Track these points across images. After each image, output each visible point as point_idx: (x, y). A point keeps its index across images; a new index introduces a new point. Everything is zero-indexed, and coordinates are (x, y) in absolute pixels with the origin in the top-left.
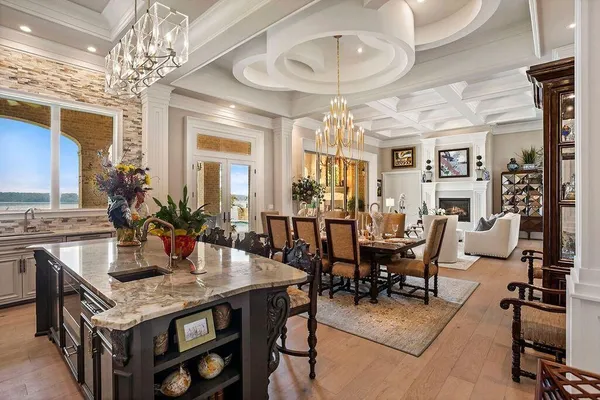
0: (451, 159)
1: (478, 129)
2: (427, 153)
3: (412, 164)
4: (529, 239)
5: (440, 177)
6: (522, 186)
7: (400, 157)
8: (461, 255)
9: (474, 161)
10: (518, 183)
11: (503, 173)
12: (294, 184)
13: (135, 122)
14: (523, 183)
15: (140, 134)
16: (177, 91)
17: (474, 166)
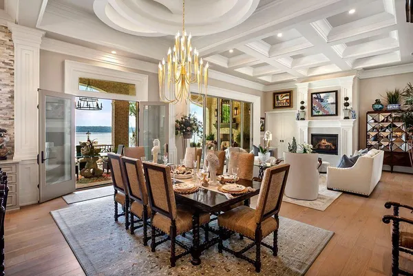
0: (322, 100)
1: (346, 73)
2: (302, 95)
3: (290, 105)
4: (392, 171)
5: (312, 115)
6: (386, 125)
7: (280, 98)
8: (322, 189)
9: (342, 102)
10: (383, 121)
11: (368, 113)
12: (177, 121)
13: (7, 64)
14: (387, 121)
15: (13, 74)
16: (48, 35)
17: (341, 107)
